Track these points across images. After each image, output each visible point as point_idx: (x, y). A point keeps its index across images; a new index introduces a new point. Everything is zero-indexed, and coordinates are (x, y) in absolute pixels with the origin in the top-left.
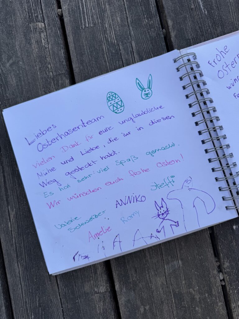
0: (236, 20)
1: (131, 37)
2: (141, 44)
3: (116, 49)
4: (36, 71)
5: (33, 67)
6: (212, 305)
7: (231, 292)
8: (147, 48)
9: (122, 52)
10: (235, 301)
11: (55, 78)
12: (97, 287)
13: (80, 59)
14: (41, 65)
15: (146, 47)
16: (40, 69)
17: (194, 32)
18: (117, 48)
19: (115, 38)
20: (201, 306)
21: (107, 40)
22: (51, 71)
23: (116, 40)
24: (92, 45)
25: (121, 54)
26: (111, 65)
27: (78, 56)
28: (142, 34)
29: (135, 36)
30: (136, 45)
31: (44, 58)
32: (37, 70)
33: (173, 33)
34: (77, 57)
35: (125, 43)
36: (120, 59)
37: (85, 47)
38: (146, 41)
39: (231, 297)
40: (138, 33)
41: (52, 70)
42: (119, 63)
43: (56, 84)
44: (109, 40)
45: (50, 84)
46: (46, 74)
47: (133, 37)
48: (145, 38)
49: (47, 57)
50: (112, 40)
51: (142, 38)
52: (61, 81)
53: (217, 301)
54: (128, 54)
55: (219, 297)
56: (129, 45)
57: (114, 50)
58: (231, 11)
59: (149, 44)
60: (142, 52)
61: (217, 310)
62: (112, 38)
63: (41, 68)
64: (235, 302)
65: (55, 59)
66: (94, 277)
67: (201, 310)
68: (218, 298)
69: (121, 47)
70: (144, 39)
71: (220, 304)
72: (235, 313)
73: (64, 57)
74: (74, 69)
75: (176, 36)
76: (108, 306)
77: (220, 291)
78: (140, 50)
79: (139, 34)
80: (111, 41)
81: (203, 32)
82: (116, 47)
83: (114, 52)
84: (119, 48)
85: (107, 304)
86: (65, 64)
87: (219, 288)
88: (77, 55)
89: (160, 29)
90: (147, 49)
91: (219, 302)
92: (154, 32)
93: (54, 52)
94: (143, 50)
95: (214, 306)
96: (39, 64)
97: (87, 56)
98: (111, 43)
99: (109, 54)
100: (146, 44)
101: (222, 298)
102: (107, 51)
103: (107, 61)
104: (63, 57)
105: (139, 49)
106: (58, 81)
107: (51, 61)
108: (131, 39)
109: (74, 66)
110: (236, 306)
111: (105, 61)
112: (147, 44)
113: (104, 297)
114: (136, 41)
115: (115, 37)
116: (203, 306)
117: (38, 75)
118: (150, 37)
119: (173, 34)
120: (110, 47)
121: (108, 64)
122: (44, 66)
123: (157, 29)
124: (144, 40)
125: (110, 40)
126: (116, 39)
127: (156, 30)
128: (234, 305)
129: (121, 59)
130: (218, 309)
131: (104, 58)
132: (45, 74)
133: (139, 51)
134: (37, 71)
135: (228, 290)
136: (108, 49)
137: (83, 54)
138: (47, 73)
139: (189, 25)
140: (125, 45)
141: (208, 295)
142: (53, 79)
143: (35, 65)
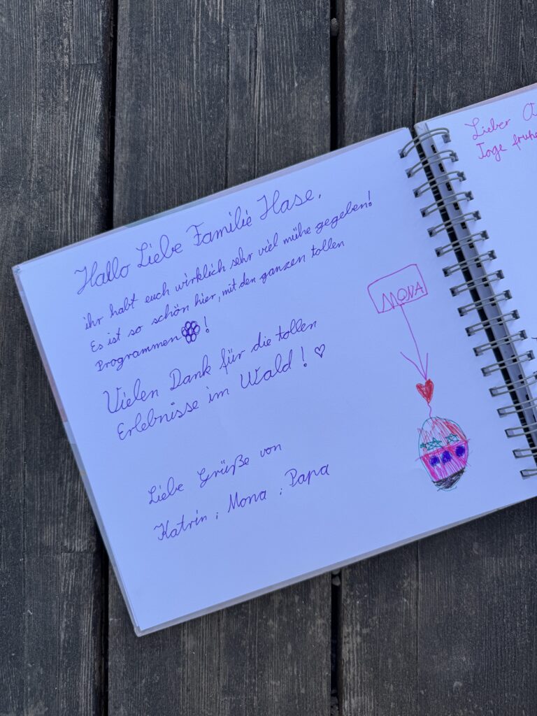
0: (491, 33)
1: (258, 18)
2: (278, 38)
3: (220, 36)
4: (34, 45)
5: (29, 36)
6: (304, 620)
7: (348, 602)
8: (287, 50)
9: (233, 46)
10: (352, 620)
11: (72, 70)
12: (71, 537)
13: (136, 41)
14: (49, 35)
15: (287, 47)
16: (44, 43)
17: (397, 38)
18: (224, 35)
19: (223, 11)
20: (281, 620)
21: (205, 13)
22: (66, 54)
23: (225, 18)
24: (169, 16)
25: (228, 50)
26: (202, 70)
27: (134, 34)
28: (284, 17)
29: (267, 18)
30: (265, 38)
31: (57, 19)
32: (36, 44)
33: (351, 31)
34: (130, 36)
35: (244, 29)
36: (224, 60)
37: (154, 16)
38: (290, 36)
39: (345, 611)
40: (276, 13)
41: (70, 52)
42: (219, 69)
43: (71, 84)
44: (210, 14)
45: (59, 82)
46: (55, 57)
47: (264, 19)
48: (289, 26)
49: (65, 19)
50: (217, 16)
51: (281, 27)
52: (85, 80)
53: (316, 614)
54: (244, 54)
55: (322, 607)
56: (251, 34)
57: (216, 38)
58: (485, 10)
59: (294, 42)
60: (276, 57)
61: (310, 633)
62: (217, 10)
63: (46, 42)
64: (352, 623)
65: (82, 27)
66: (67, 516)
67: (279, 626)
68: (318, 610)
69: (232, 36)
70: (285, 28)
71: (319, 622)
72: (347, 645)
73: (101, 29)
74: (118, 61)
75: (355, 38)
76: (84, 582)
77: (325, 594)
78: (272, 50)
79: (278, 14)
80: (212, 17)
81: (416, 45)
82: (220, 33)
83: (214, 42)
84: (228, 36)
85: (83, 578)
86: (101, 44)
87: (326, 589)
88: (132, 30)
89: (325, 16)
90: (287, 53)
91: (319, 617)
92: (312, 18)
93: (81, 12)
94: (279, 53)
95: (306, 623)
96: (43, 32)
97: (152, 39)
98: (212, 21)
99: (202, 44)
100: (286, 42)
101: (328, 611)
102: (199, 37)
103: (195, 59)
104: (99, 28)
105: (269, 49)
106: (77, 79)
107: (72, 31)
108: (258, 22)
109: (119, 55)
110: (352, 632)
111: (191, 59)
112: (290, 41)
113: (81, 561)
114: (268, 29)
115: (225, 9)
116: (285, 619)
117: (36, 55)
118: (300, 26)
119: (350, 33)
120: (208, 30)
121: (195, 65)
122: (53, 39)
123: (319, 12)
124: (285, 31)
125: (213, 14)
126: (225, 14)
127: (315, 15)
128: (348, 628)
129: (226, 62)
130: (314, 630)
131: (190, 50)
132: (52, 57)
133: (269, 53)
134: (36, 47)
135: (343, 597)
136: (202, 32)
137: (145, 32)
138: (59, 55)
139: (389, 20)
140: (242, 33)
141: (299, 600)
142: (68, 74)
143: (35, 31)
